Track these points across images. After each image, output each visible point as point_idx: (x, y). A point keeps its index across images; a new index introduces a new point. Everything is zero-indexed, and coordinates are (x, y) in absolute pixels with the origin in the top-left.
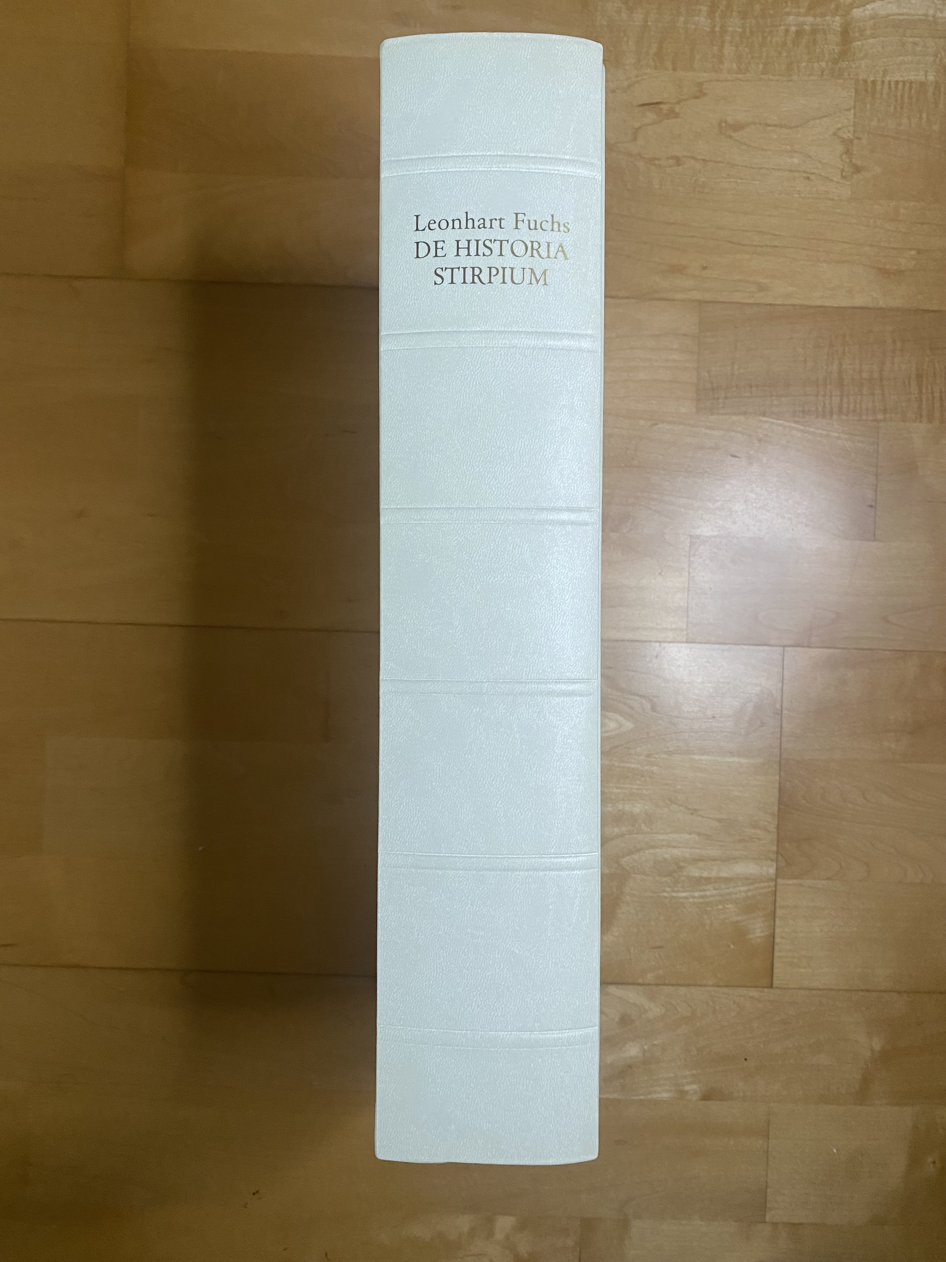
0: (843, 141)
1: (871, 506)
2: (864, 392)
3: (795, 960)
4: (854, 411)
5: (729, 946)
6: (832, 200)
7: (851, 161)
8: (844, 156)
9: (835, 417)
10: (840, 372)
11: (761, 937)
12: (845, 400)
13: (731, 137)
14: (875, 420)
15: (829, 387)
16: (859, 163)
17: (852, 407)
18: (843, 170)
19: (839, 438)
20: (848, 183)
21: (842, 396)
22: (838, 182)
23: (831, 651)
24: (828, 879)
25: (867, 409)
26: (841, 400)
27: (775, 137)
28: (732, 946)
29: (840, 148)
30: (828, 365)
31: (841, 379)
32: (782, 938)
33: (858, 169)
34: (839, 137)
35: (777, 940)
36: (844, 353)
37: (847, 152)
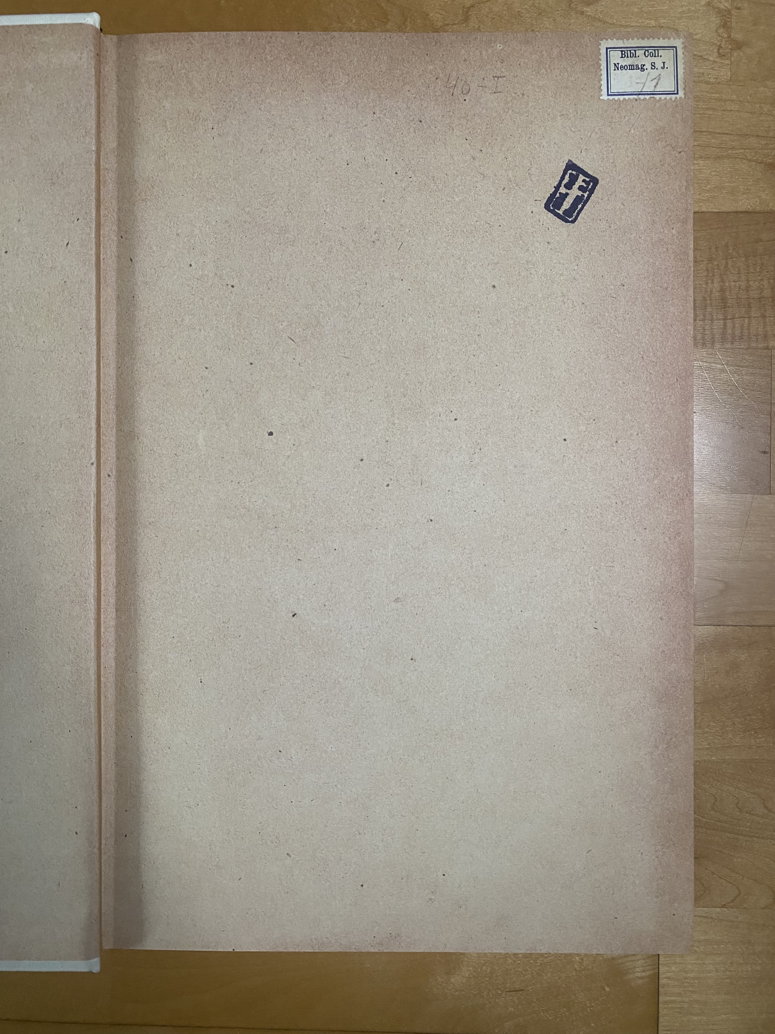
0: (719, 11)
1: (765, 452)
2: (752, 314)
3: (685, 1006)
4: (741, 338)
5: (604, 989)
6: (708, 83)
7: (729, 36)
8: (721, 31)
9: (717, 346)
10: (722, 290)
11: (642, 978)
12: (729, 324)
13: (582, 13)
14: (767, 348)
15: (709, 310)
16: (739, 37)
17: (738, 332)
18: (720, 47)
19: (723, 371)
20: (727, 62)
21: (725, 319)
22: (714, 62)
23: (719, 629)
24: (724, 906)
25: (757, 335)
26: (725, 325)
27: (636, 10)
28: (607, 989)
29: (715, 20)
30: (707, 283)
31: (724, 300)
32: (668, 978)
33: (738, 46)
34: (714, 8)
35: (662, 981)
36: (726, 266)
37: (725, 25)
